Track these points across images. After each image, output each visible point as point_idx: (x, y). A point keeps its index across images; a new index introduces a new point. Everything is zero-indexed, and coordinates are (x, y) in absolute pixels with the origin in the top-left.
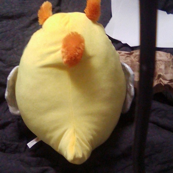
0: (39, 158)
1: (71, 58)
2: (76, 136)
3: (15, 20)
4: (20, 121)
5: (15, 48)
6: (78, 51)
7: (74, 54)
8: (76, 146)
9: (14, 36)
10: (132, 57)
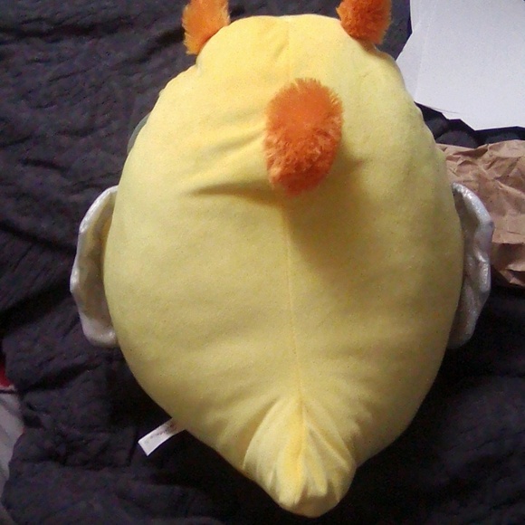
0: (177, 488)
1: (298, 166)
2: (307, 425)
3: (100, 37)
4: (115, 365)
5: (102, 127)
6: (322, 141)
7: (309, 152)
8: (307, 456)
9: (98, 88)
10: (481, 166)
